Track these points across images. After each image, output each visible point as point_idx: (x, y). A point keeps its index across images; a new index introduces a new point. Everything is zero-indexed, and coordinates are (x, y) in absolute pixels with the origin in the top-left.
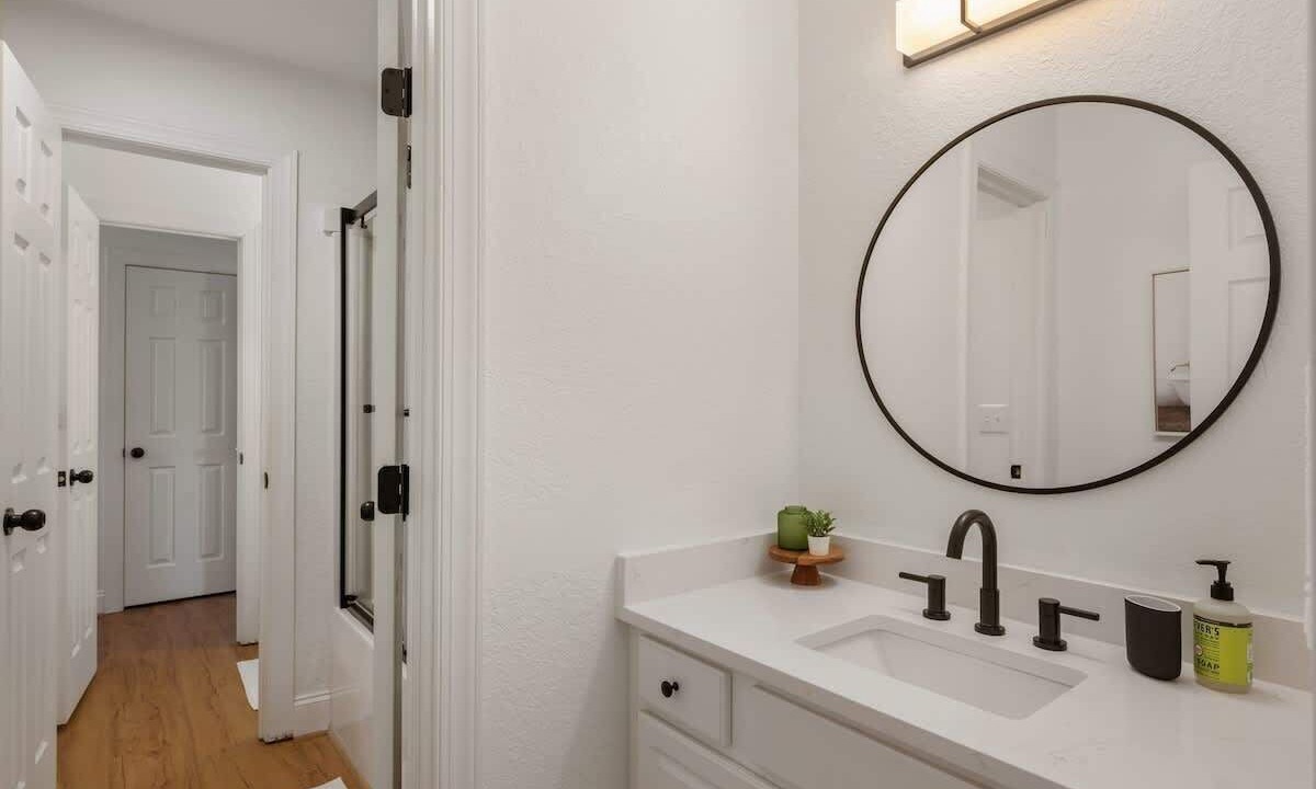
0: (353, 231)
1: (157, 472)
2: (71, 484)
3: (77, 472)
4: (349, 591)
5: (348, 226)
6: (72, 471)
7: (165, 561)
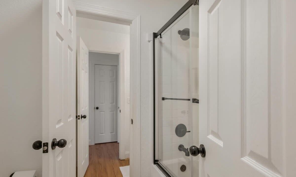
0: (157, 40)
1: (101, 113)
2: (81, 119)
3: (83, 115)
4: (156, 159)
5: (155, 39)
6: (82, 115)
7: (103, 133)
